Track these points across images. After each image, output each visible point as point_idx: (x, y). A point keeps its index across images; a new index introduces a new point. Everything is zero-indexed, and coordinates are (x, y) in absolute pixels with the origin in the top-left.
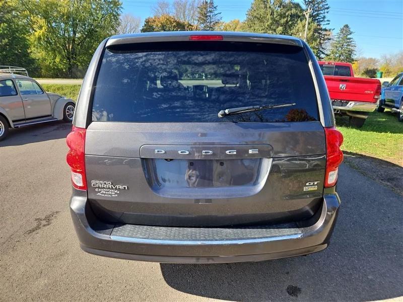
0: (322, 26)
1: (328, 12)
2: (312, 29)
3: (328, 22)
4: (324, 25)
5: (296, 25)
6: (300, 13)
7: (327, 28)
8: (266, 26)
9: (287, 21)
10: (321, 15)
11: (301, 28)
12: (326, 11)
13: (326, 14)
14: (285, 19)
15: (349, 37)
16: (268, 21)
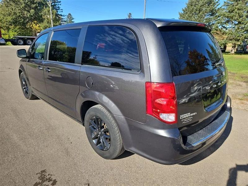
0: (59, 13)
1: (60, 5)
2: (54, 14)
3: (62, 11)
4: (60, 12)
5: (43, 10)
6: (44, 2)
7: (62, 14)
8: (22, 8)
9: (36, 6)
10: (57, 6)
11: (47, 12)
12: (59, 3)
13: (59, 6)
14: (35, 5)
15: (72, 21)
16: (22, 5)
